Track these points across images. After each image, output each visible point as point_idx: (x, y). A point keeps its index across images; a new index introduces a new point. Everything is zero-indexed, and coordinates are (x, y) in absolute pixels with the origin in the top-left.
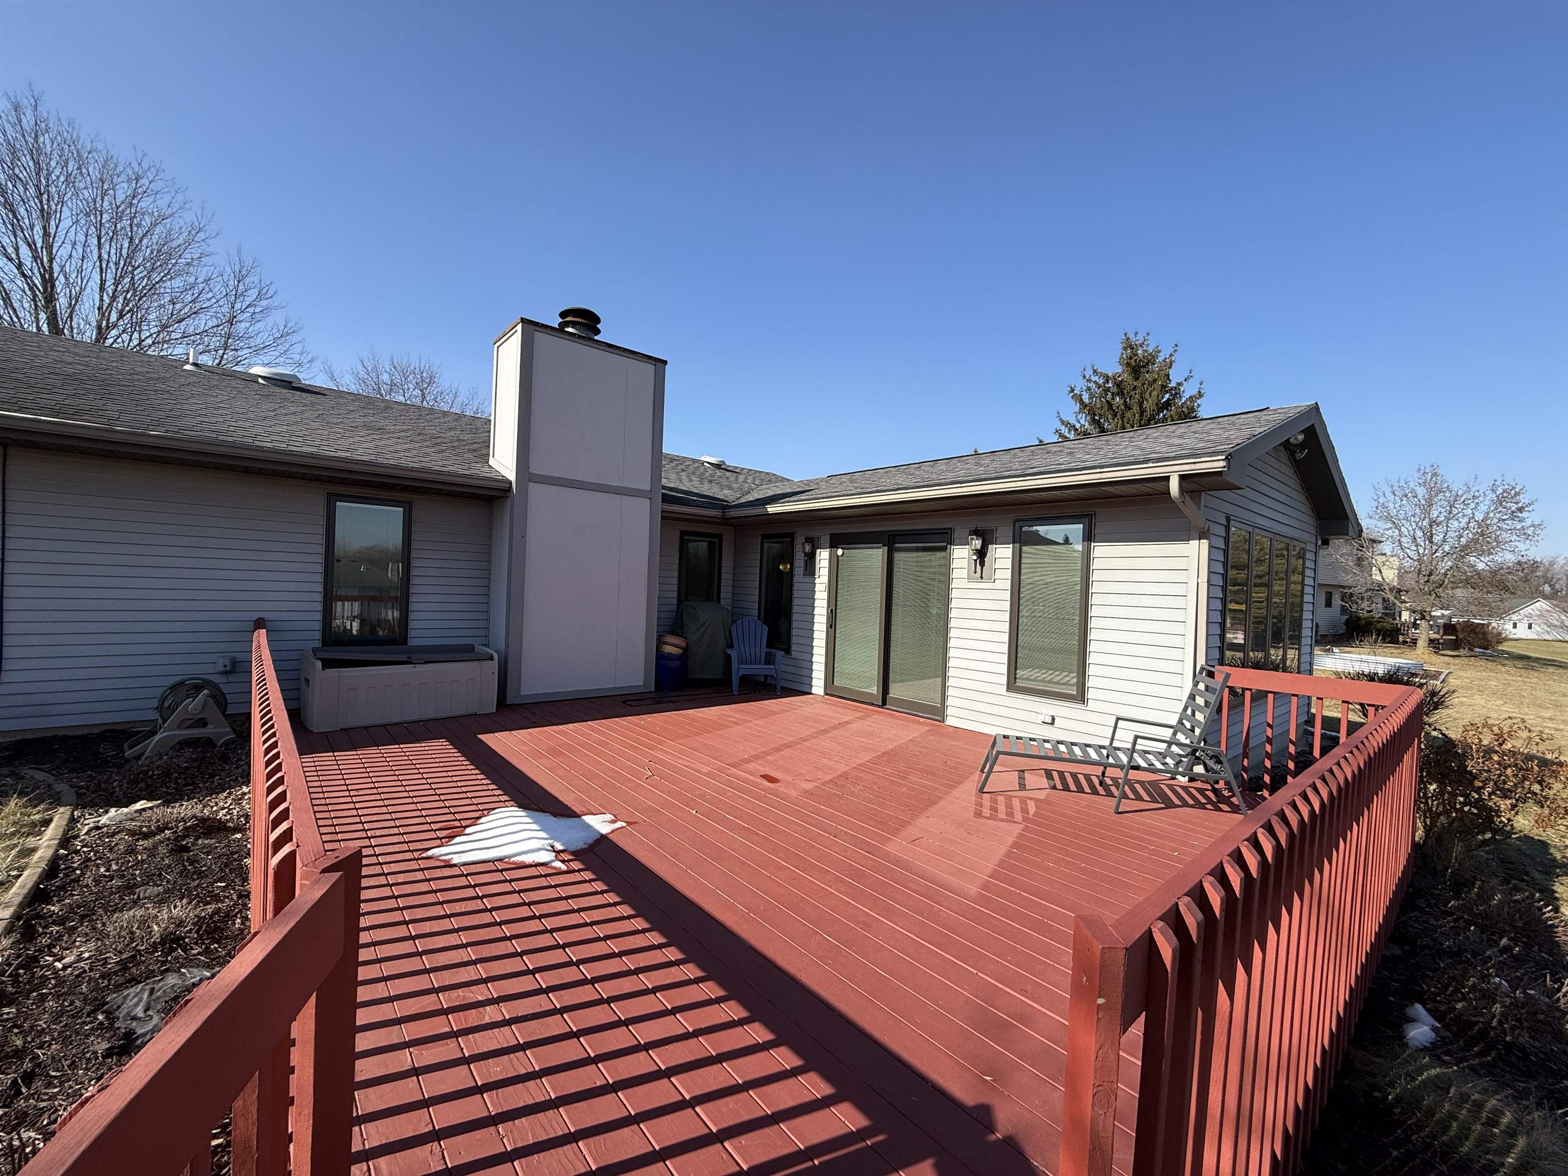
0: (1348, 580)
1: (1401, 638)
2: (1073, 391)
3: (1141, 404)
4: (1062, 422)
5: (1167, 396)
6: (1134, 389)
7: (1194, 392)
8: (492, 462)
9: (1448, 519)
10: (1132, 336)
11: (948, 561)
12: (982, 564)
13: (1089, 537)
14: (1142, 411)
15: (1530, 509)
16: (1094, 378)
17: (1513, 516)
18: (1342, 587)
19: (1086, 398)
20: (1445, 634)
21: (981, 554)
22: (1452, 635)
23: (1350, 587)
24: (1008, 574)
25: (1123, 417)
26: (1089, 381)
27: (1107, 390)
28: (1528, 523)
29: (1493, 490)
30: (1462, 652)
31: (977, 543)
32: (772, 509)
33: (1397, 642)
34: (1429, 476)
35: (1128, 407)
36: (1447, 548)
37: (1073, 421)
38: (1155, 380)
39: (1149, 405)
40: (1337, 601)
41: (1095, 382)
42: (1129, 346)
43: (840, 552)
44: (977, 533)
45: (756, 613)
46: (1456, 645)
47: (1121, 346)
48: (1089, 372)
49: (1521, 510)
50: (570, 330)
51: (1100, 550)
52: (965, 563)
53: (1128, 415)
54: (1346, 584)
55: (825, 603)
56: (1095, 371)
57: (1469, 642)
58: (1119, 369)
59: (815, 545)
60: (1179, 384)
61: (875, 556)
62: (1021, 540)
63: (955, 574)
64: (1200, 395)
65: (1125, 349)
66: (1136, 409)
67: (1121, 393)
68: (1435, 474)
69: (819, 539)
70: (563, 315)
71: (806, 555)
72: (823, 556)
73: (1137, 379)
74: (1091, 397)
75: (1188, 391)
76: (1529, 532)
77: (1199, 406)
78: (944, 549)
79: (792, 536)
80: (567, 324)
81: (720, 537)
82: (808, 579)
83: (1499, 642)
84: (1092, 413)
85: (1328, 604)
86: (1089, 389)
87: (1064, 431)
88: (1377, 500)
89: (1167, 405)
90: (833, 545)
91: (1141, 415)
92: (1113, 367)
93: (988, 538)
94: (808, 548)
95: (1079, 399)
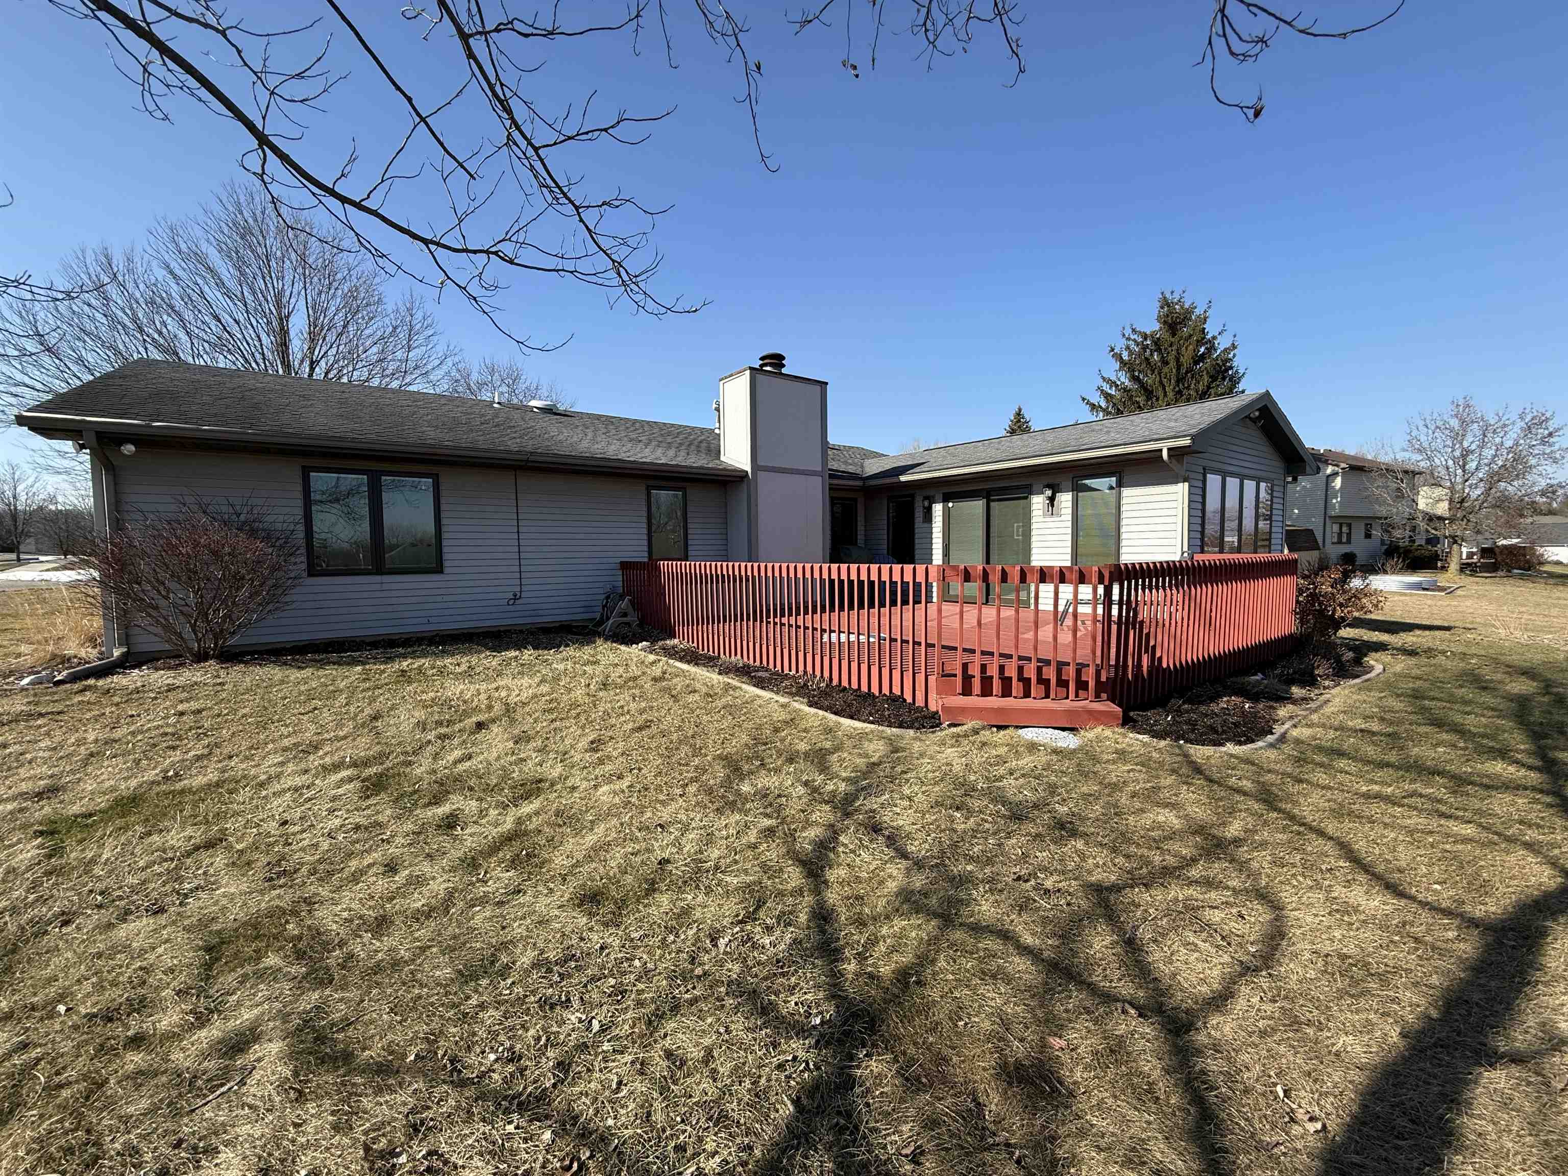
0: (1382, 511)
1: (1439, 564)
2: (1112, 350)
3: (1177, 360)
4: (1104, 379)
5: (1202, 350)
6: (1171, 345)
7: (1228, 345)
8: (722, 458)
9: (1481, 447)
10: (1168, 295)
11: (1029, 505)
12: (1053, 506)
13: (1120, 485)
14: (1179, 366)
15: (1560, 433)
16: (1132, 337)
17: (1543, 442)
18: (1380, 518)
19: (1125, 356)
20: (1482, 557)
21: (1052, 499)
22: (1491, 558)
23: (1386, 518)
24: (1070, 511)
25: (1160, 374)
26: (1128, 339)
27: (1145, 348)
28: (1557, 447)
29: (1522, 418)
30: (1500, 573)
31: (1049, 493)
32: (903, 478)
33: (1436, 568)
34: (1461, 409)
35: (1165, 363)
36: (1481, 475)
37: (1113, 378)
38: (1191, 336)
39: (1186, 360)
40: (1376, 533)
41: (1135, 340)
42: (1165, 303)
43: (950, 505)
44: (1049, 486)
45: (885, 552)
46: (1493, 568)
47: (1158, 305)
48: (1128, 332)
49: (1550, 435)
50: (768, 368)
51: (1126, 492)
52: (1040, 506)
53: (1166, 370)
54: (1379, 514)
55: (941, 540)
56: (1134, 330)
57: (1507, 564)
58: (1156, 326)
59: (932, 501)
60: (1214, 338)
61: (978, 505)
62: (1077, 489)
63: (1034, 513)
64: (1234, 347)
65: (1162, 308)
66: (1172, 364)
67: (1159, 350)
68: (1468, 406)
69: (933, 497)
70: (762, 359)
71: (924, 508)
72: (938, 509)
73: (1174, 335)
74: (1131, 353)
75: (1222, 343)
76: (1558, 456)
77: (1234, 356)
78: (1026, 498)
79: (913, 496)
80: (766, 365)
81: (855, 500)
82: (926, 525)
83: (1541, 563)
84: (1131, 370)
85: (1368, 536)
86: (1128, 348)
87: (1106, 387)
88: (1410, 434)
89: (1202, 358)
90: (945, 500)
91: (1178, 369)
92: (1152, 325)
93: (1056, 489)
94: (926, 504)
95: (1118, 357)
